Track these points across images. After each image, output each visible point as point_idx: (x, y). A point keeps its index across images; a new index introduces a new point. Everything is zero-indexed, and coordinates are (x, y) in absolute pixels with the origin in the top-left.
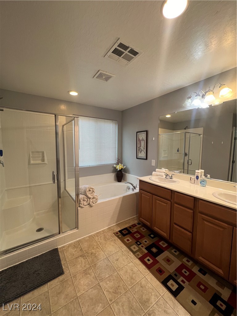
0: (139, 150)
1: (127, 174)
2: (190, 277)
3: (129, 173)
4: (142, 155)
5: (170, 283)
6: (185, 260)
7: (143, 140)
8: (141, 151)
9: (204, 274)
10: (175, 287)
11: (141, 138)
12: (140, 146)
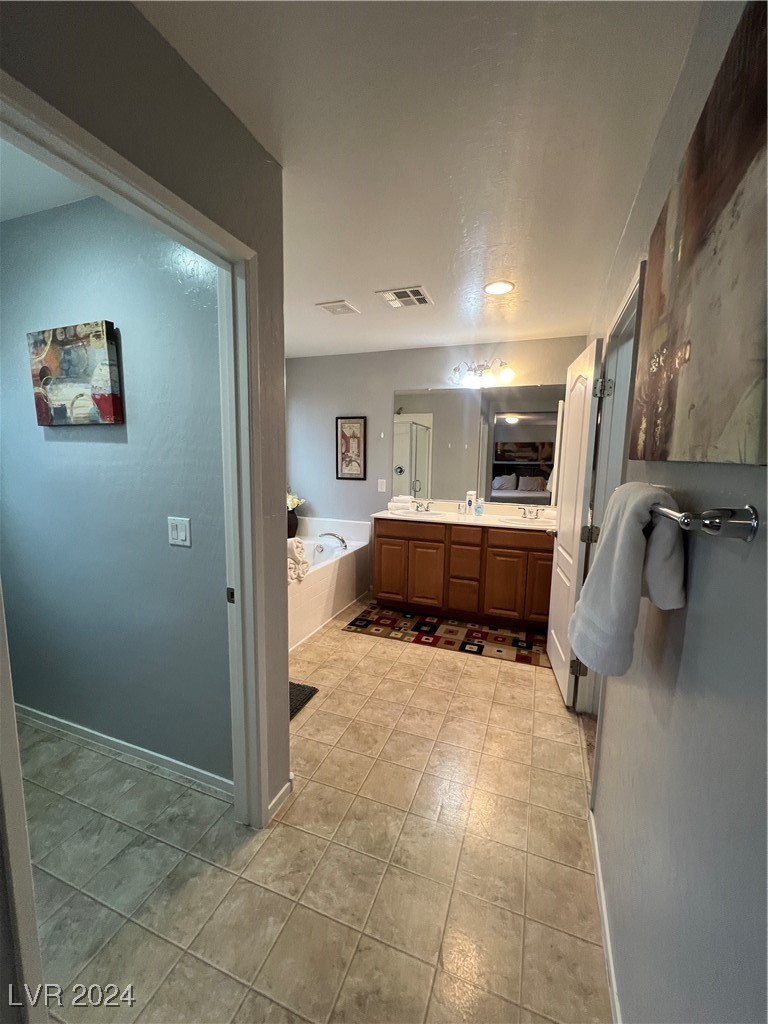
0: (343, 459)
1: (307, 518)
2: (485, 636)
3: (313, 516)
4: (355, 469)
5: (468, 647)
6: (469, 626)
7: (354, 436)
8: (351, 461)
9: (496, 630)
10: (475, 649)
11: (348, 433)
12: (347, 450)
